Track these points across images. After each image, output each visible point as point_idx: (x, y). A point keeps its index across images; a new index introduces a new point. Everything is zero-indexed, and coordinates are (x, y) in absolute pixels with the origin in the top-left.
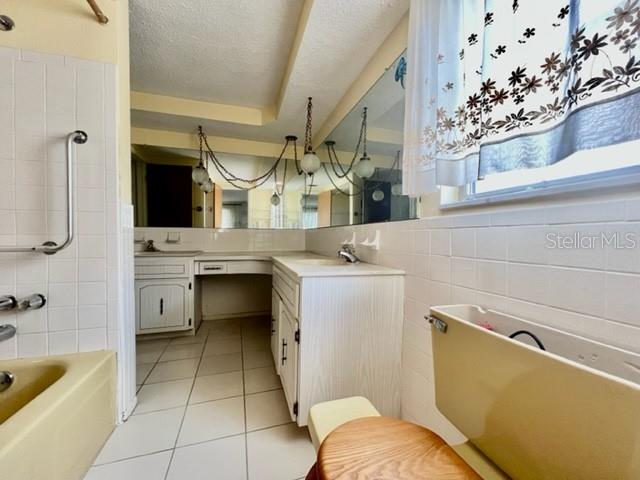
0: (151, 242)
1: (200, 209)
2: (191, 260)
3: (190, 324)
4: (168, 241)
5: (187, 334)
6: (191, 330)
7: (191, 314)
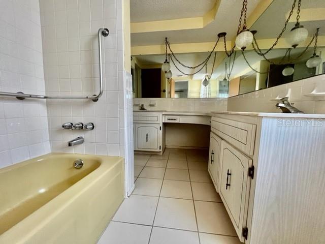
0: (143, 105)
1: (164, 91)
2: (161, 114)
3: (160, 149)
4: (150, 105)
5: (159, 154)
6: (160, 152)
7: (161, 144)
